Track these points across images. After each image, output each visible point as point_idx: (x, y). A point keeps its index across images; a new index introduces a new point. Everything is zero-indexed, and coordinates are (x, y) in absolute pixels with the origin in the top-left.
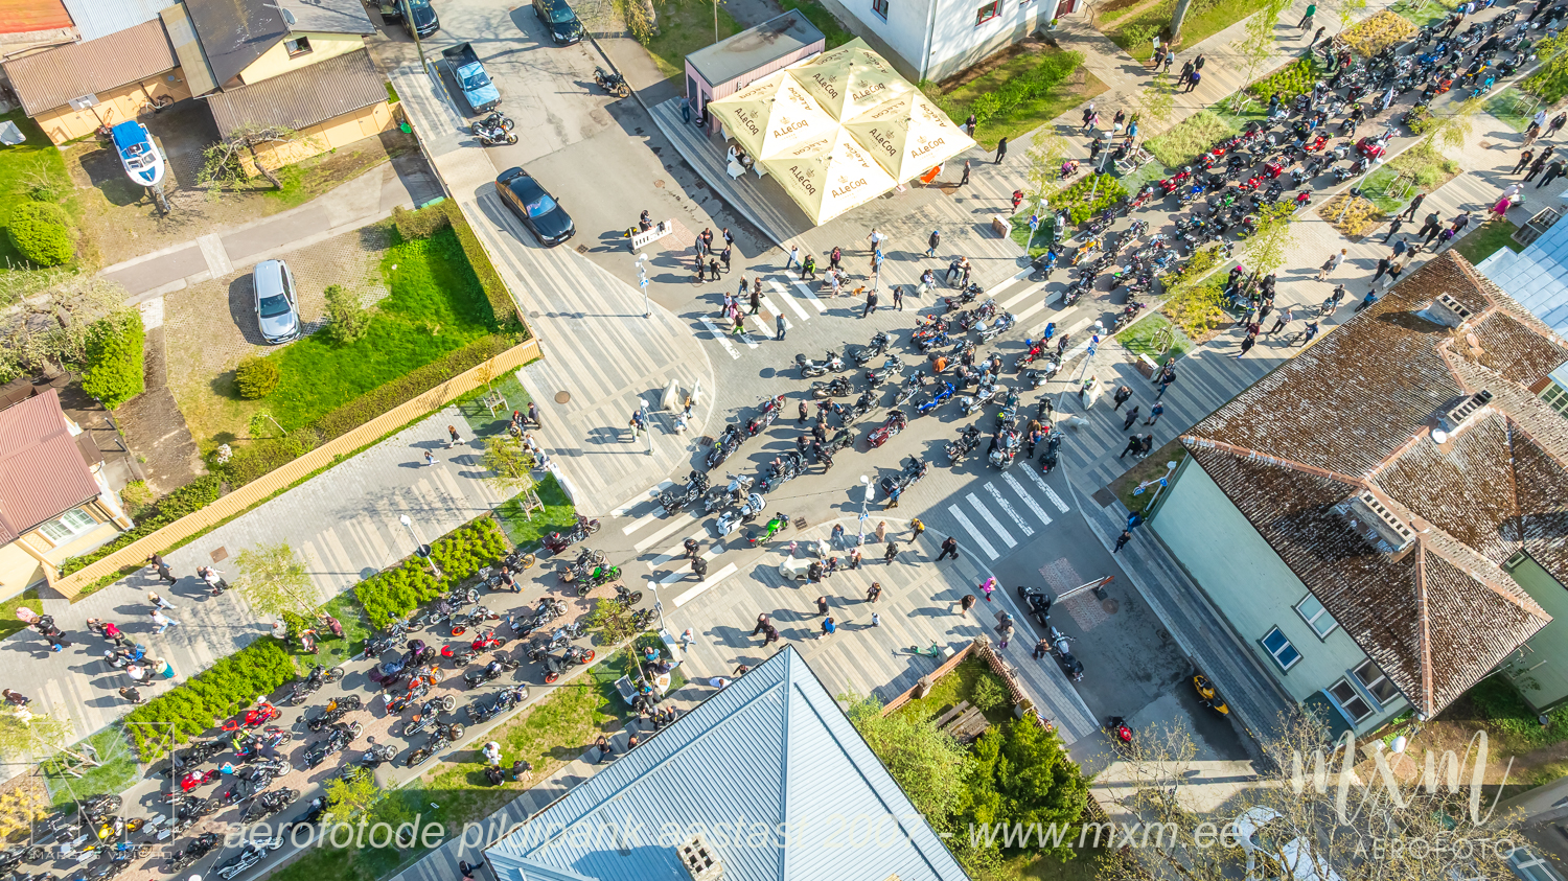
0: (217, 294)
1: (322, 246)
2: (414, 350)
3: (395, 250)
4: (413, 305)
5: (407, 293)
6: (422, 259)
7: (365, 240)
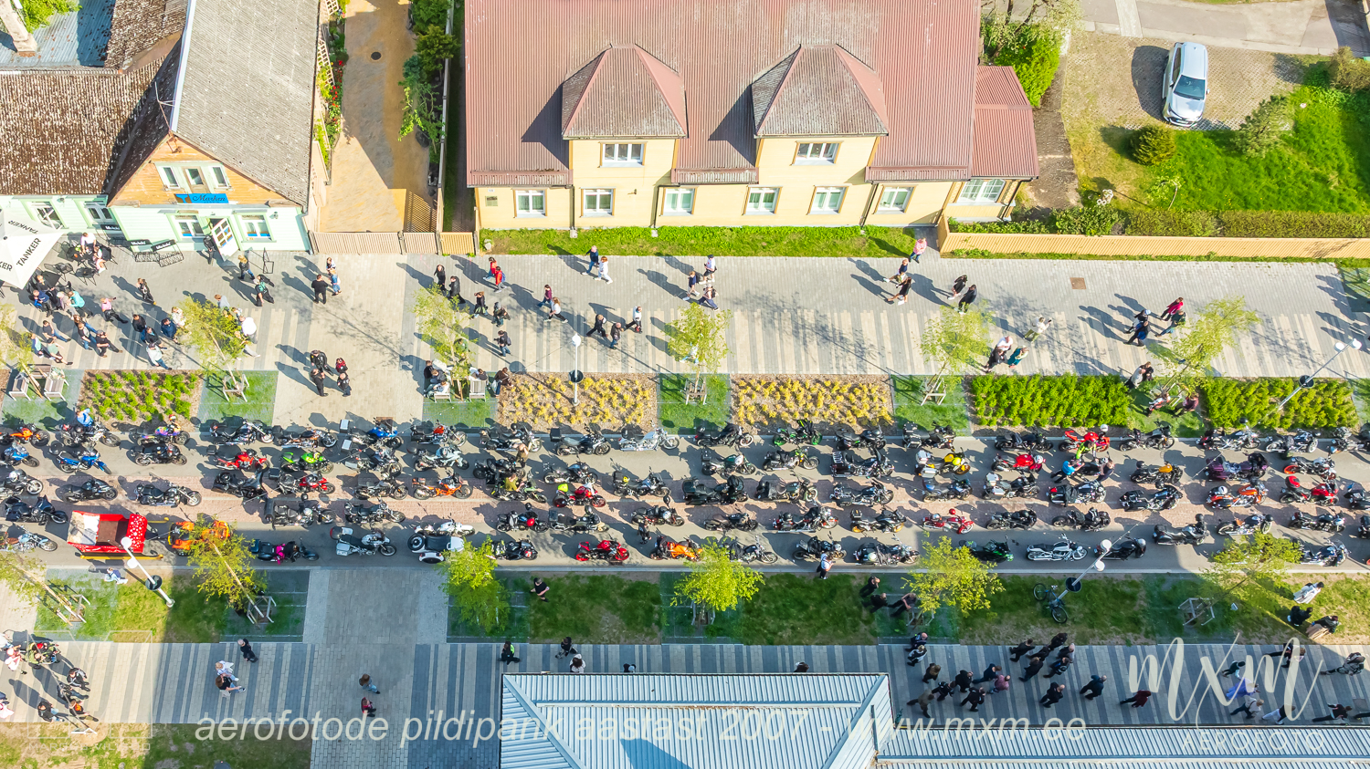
0: (1122, 51)
1: (1234, 53)
2: (1308, 193)
3: (1307, 89)
4: (1317, 150)
5: (1313, 136)
6: (1336, 112)
7: (1278, 67)
